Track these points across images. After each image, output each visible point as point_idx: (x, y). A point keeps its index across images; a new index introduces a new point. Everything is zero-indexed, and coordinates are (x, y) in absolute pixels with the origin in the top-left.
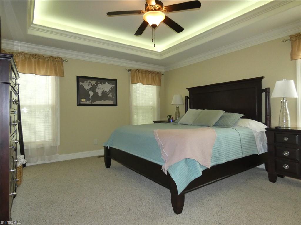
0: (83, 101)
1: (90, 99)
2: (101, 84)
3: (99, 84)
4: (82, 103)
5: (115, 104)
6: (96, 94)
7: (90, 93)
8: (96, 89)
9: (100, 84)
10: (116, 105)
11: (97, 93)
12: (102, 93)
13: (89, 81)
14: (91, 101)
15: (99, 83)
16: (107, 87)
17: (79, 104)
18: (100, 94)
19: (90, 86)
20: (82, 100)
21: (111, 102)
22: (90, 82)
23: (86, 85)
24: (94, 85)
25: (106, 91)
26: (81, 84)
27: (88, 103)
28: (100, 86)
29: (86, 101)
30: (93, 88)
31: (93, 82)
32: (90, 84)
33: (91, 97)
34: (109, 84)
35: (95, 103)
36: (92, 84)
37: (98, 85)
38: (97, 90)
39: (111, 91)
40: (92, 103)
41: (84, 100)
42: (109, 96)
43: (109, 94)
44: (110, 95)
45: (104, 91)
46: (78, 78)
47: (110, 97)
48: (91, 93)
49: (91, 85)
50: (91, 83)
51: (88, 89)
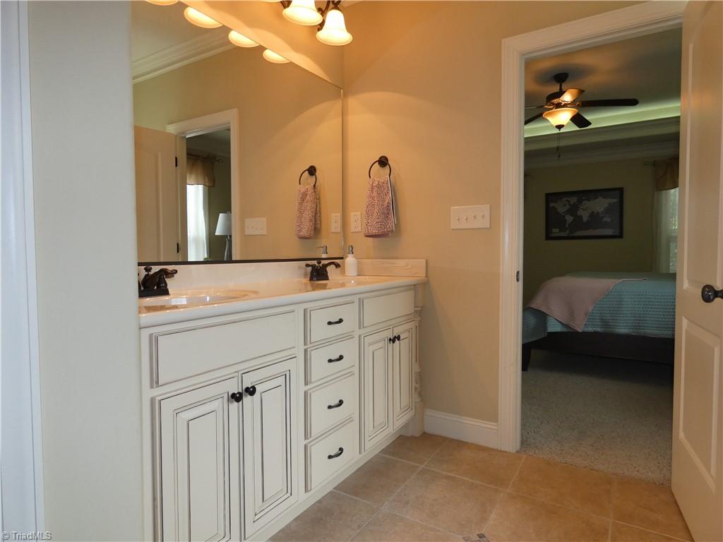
0: (556, 231)
1: (568, 228)
2: (589, 200)
3: (584, 202)
4: (553, 235)
5: (617, 233)
6: (578, 219)
7: (566, 218)
8: (578, 210)
9: (586, 202)
10: (620, 236)
11: (581, 217)
12: (589, 217)
13: (565, 199)
14: (568, 232)
15: (584, 200)
16: (600, 205)
17: (548, 237)
18: (585, 219)
19: (568, 207)
20: (554, 230)
21: (609, 232)
22: (567, 200)
23: (561, 207)
24: (574, 204)
25: (598, 213)
26: (552, 205)
27: (563, 234)
28: (586, 204)
29: (560, 231)
30: (573, 210)
31: (573, 200)
32: (568, 203)
33: (569, 225)
34: (604, 198)
35: (576, 234)
36: (572, 203)
37: (583, 204)
38: (580, 213)
39: (607, 211)
40: (571, 235)
41: (557, 230)
42: (604, 220)
43: (603, 217)
44: (607, 219)
45: (593, 212)
46: (548, 195)
47: (606, 222)
48: (569, 219)
49: (570, 204)
50: (569, 201)
51: (564, 213)
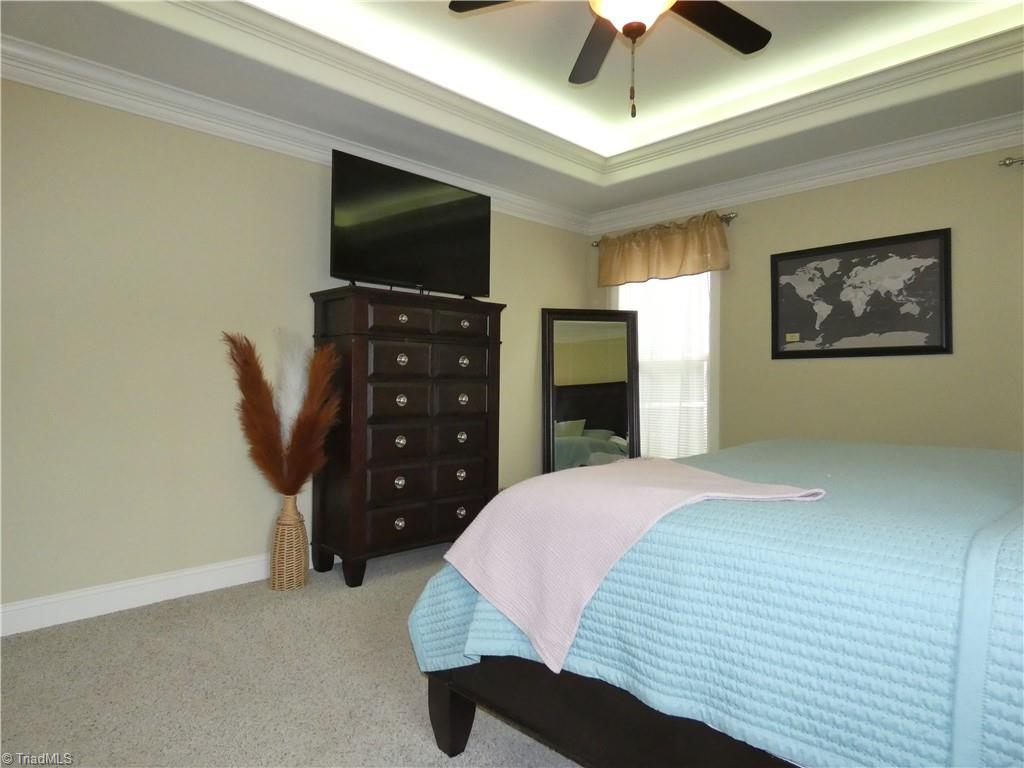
0: (793, 341)
1: (817, 333)
2: (866, 264)
3: (855, 269)
4: (789, 348)
5: (938, 343)
6: (843, 309)
7: (816, 308)
8: (842, 289)
9: (861, 268)
10: (946, 348)
11: (849, 305)
12: (868, 304)
13: (813, 265)
14: (820, 340)
15: (856, 265)
16: (892, 275)
17: (778, 354)
18: (859, 309)
19: (819, 283)
20: (789, 337)
21: (918, 338)
22: (816, 269)
23: (804, 283)
24: (833, 275)
25: (888, 293)
26: (784, 280)
27: (810, 345)
28: (860, 274)
29: (802, 340)
30: (831, 289)
31: (831, 266)
32: (818, 274)
33: (822, 324)
34: (902, 257)
35: (837, 345)
36: (827, 274)
37: (853, 273)
38: (846, 295)
39: (910, 288)
40: (827, 347)
41: (796, 336)
42: (903, 310)
43: (902, 305)
44: (911, 308)
45: (876, 293)
46: (777, 261)
47: (908, 314)
48: (823, 310)
49: (823, 277)
50: (820, 270)
51: (809, 296)
